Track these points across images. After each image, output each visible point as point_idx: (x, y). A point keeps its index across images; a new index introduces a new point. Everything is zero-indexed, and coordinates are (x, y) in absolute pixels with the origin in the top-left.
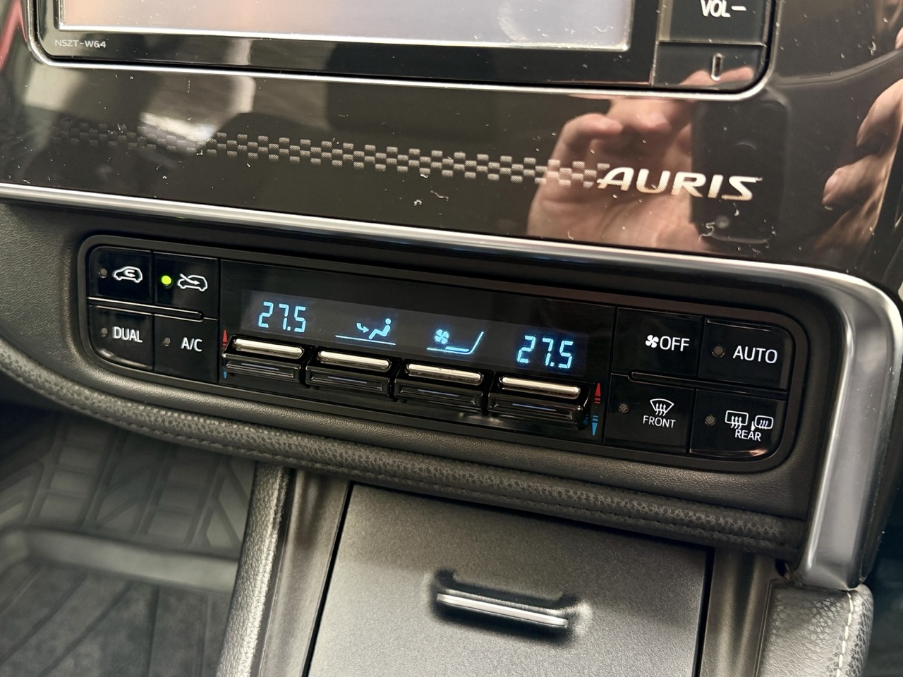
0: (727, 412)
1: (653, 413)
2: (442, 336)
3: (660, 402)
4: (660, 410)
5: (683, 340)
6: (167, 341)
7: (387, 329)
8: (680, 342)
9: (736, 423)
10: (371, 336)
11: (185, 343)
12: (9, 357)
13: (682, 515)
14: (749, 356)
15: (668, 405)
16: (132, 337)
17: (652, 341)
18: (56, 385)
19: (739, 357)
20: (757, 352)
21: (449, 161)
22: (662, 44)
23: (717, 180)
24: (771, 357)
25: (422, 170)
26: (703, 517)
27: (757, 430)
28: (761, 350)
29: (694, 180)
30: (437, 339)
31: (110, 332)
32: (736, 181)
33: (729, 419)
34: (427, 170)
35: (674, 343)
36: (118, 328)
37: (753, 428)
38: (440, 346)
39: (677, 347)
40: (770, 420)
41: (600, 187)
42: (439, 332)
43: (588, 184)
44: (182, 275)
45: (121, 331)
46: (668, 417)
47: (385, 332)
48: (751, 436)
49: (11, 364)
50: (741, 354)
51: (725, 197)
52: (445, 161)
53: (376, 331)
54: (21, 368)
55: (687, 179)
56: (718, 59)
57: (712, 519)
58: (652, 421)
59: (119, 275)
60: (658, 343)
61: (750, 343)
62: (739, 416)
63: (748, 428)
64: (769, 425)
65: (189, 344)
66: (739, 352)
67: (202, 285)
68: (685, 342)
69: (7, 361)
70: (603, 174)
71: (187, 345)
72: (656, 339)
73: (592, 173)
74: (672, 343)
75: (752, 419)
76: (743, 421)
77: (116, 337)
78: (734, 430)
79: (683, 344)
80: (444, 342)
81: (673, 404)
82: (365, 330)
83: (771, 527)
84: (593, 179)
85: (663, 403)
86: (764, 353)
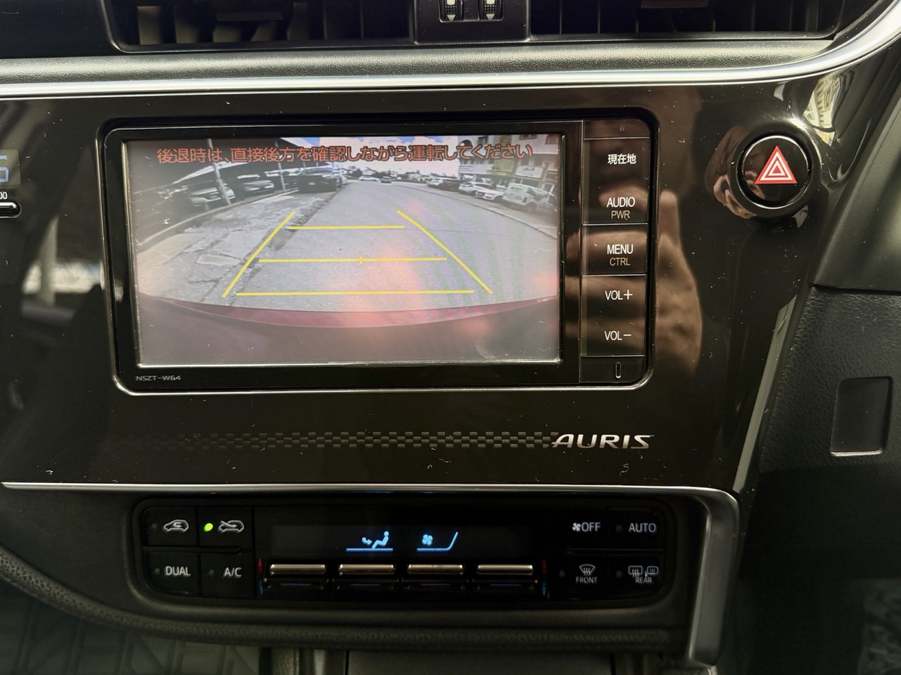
0: (629, 567)
1: (582, 575)
2: (427, 539)
3: (586, 567)
4: (587, 572)
5: (596, 524)
6: (211, 572)
7: (386, 539)
8: (594, 525)
9: (636, 574)
10: (374, 546)
11: (227, 572)
12: (74, 601)
13: (606, 639)
14: (639, 529)
15: (591, 568)
16: (181, 572)
17: (576, 527)
18: (117, 617)
19: (632, 531)
20: (643, 526)
21: (450, 438)
22: (583, 358)
23: (627, 438)
24: (652, 528)
25: (431, 445)
26: (620, 637)
27: (649, 576)
28: (645, 524)
29: (613, 438)
30: (424, 542)
31: (163, 571)
32: (638, 438)
33: (631, 572)
34: (435, 445)
35: (591, 526)
36: (170, 567)
37: (646, 575)
38: (426, 546)
39: (593, 529)
40: (656, 569)
41: (554, 446)
42: (425, 536)
43: (545, 446)
44: (222, 522)
45: (172, 570)
46: (592, 576)
47: (384, 542)
48: (646, 580)
49: (76, 606)
50: (633, 529)
51: (633, 448)
52: (447, 438)
53: (378, 542)
54: (85, 608)
55: (608, 439)
56: (618, 365)
57: (626, 638)
58: (582, 580)
59: (168, 527)
60: (581, 528)
61: (638, 521)
62: (636, 568)
63: (643, 576)
64: (656, 572)
65: (231, 572)
66: (633, 528)
67: (239, 527)
68: (598, 525)
69: (73, 604)
70: (555, 439)
71: (229, 573)
72: (579, 525)
73: (548, 438)
74: (590, 527)
75: (645, 569)
76: (640, 572)
77: (167, 574)
78: (634, 578)
79: (596, 527)
80: (430, 543)
81: (594, 567)
82: (369, 542)
83: (662, 636)
84: (549, 443)
85: (588, 567)
86: (648, 527)
